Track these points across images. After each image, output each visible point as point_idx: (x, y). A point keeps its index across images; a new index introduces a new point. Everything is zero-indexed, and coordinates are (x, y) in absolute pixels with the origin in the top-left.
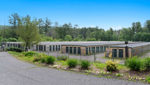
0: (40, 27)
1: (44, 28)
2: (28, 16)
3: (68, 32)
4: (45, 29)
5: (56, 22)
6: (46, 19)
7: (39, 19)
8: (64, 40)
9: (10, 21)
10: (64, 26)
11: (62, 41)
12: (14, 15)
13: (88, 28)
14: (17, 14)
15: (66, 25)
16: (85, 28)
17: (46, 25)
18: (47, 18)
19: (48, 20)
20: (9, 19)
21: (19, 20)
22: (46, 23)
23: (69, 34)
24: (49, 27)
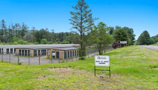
0: (17, 32)
1: (20, 32)
2: (3, 20)
3: (45, 35)
4: (22, 33)
5: (34, 27)
6: (23, 24)
7: (16, 24)
8: (40, 43)
10: (41, 30)
11: (37, 44)
13: (65, 33)
15: (43, 30)
16: (63, 33)
17: (23, 29)
19: (25, 25)
23: (45, 38)
24: (26, 31)
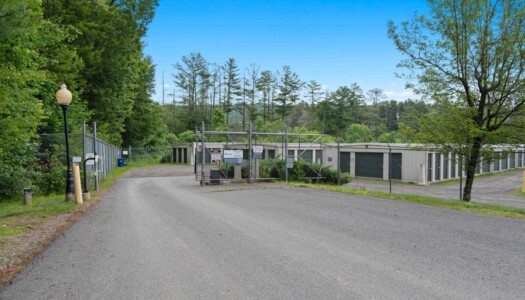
1: (278, 100)
2: (232, 61)
5: (313, 83)
7: (263, 74)
9: (181, 77)
10: (338, 93)
12: (190, 59)
14: (199, 55)
15: (345, 90)
17: (284, 90)
18: (286, 68)
19: (292, 75)
20: (177, 72)
21: (205, 76)
22: (284, 86)
23: (357, 122)
24: (295, 98)
